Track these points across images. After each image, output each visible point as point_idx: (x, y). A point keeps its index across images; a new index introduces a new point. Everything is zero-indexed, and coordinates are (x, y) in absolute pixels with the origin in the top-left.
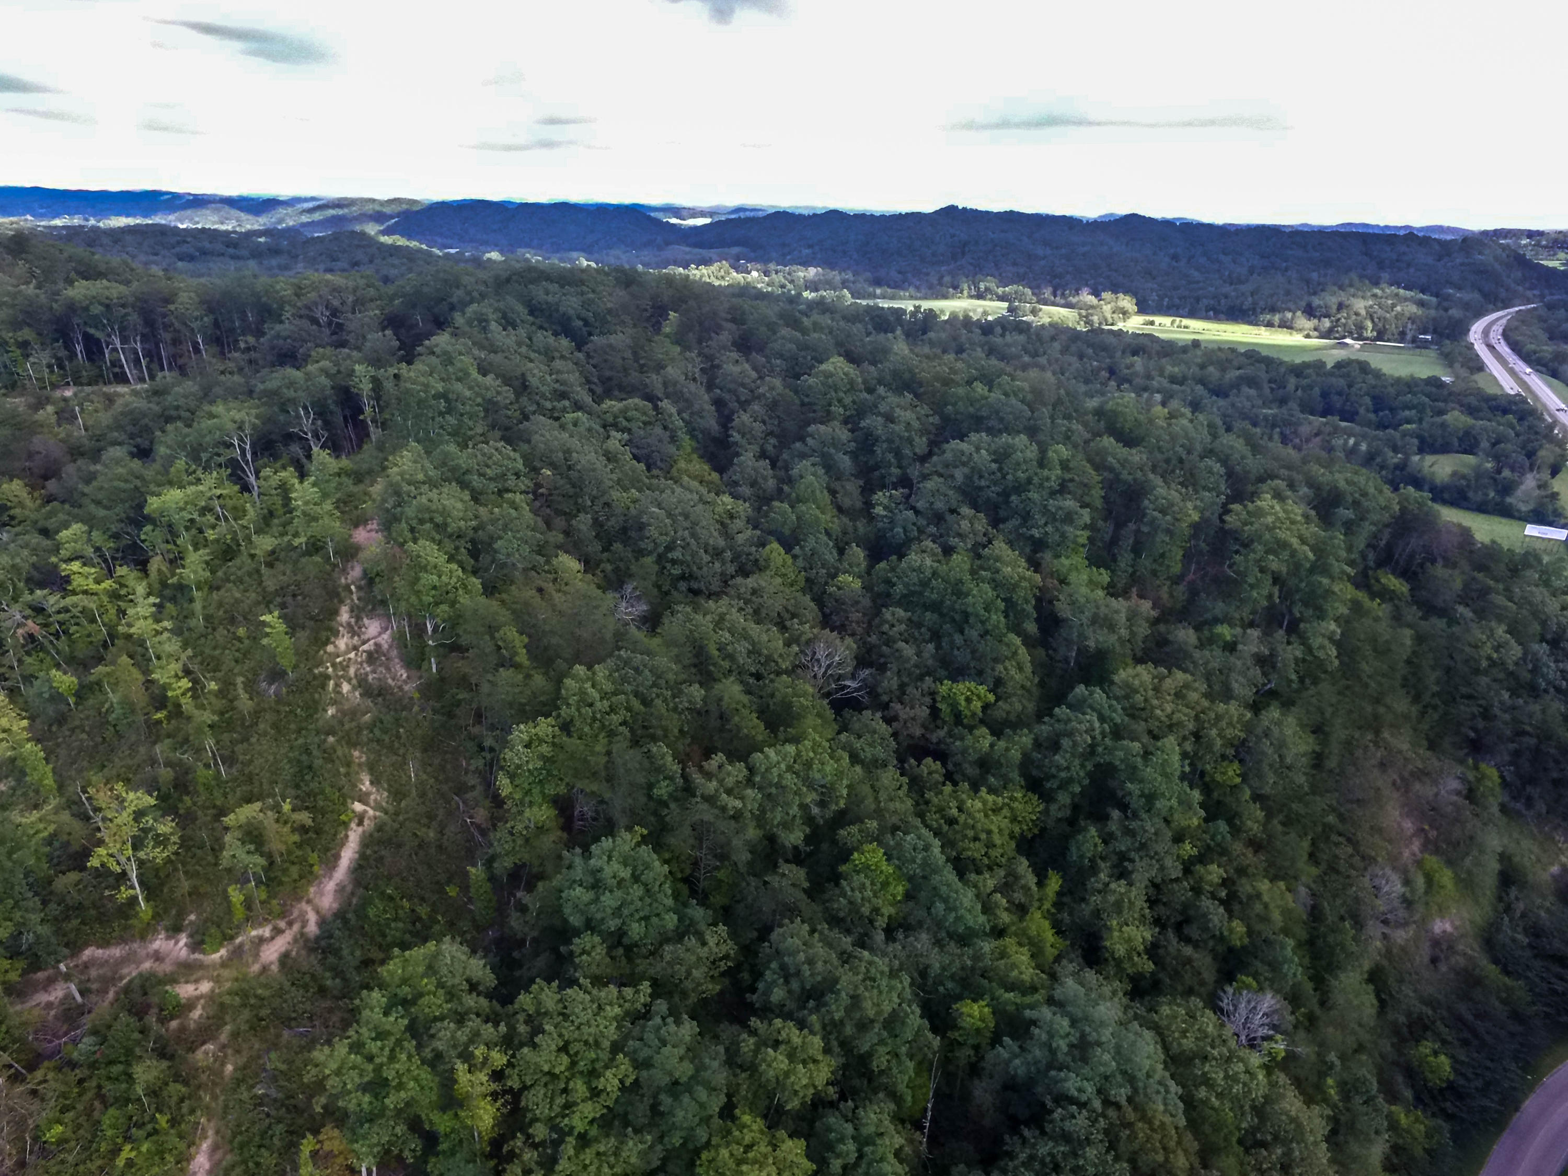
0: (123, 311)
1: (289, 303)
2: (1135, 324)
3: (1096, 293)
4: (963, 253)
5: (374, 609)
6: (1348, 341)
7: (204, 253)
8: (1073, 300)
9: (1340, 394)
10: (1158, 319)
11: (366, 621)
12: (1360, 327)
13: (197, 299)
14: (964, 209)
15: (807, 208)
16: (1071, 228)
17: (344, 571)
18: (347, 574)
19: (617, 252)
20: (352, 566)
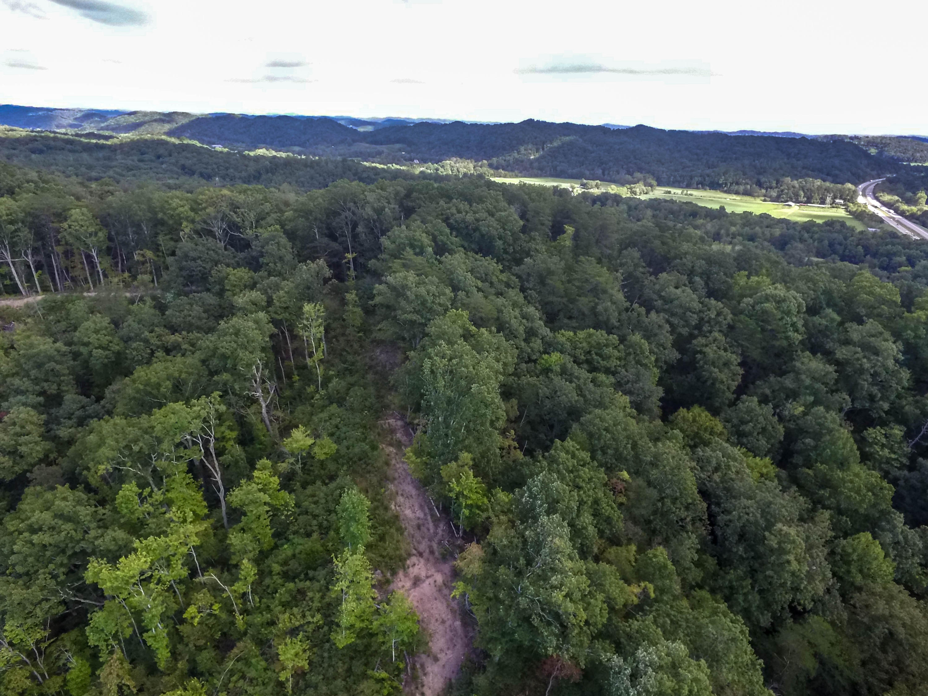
0: (13, 228)
1: (187, 219)
2: (660, 193)
6: (791, 203)
7: (49, 148)
9: (840, 244)
10: (673, 190)
12: (796, 195)
13: (90, 215)
14: (538, 121)
16: (605, 133)
17: (414, 678)
18: (423, 686)
19: (323, 147)
20: (423, 666)
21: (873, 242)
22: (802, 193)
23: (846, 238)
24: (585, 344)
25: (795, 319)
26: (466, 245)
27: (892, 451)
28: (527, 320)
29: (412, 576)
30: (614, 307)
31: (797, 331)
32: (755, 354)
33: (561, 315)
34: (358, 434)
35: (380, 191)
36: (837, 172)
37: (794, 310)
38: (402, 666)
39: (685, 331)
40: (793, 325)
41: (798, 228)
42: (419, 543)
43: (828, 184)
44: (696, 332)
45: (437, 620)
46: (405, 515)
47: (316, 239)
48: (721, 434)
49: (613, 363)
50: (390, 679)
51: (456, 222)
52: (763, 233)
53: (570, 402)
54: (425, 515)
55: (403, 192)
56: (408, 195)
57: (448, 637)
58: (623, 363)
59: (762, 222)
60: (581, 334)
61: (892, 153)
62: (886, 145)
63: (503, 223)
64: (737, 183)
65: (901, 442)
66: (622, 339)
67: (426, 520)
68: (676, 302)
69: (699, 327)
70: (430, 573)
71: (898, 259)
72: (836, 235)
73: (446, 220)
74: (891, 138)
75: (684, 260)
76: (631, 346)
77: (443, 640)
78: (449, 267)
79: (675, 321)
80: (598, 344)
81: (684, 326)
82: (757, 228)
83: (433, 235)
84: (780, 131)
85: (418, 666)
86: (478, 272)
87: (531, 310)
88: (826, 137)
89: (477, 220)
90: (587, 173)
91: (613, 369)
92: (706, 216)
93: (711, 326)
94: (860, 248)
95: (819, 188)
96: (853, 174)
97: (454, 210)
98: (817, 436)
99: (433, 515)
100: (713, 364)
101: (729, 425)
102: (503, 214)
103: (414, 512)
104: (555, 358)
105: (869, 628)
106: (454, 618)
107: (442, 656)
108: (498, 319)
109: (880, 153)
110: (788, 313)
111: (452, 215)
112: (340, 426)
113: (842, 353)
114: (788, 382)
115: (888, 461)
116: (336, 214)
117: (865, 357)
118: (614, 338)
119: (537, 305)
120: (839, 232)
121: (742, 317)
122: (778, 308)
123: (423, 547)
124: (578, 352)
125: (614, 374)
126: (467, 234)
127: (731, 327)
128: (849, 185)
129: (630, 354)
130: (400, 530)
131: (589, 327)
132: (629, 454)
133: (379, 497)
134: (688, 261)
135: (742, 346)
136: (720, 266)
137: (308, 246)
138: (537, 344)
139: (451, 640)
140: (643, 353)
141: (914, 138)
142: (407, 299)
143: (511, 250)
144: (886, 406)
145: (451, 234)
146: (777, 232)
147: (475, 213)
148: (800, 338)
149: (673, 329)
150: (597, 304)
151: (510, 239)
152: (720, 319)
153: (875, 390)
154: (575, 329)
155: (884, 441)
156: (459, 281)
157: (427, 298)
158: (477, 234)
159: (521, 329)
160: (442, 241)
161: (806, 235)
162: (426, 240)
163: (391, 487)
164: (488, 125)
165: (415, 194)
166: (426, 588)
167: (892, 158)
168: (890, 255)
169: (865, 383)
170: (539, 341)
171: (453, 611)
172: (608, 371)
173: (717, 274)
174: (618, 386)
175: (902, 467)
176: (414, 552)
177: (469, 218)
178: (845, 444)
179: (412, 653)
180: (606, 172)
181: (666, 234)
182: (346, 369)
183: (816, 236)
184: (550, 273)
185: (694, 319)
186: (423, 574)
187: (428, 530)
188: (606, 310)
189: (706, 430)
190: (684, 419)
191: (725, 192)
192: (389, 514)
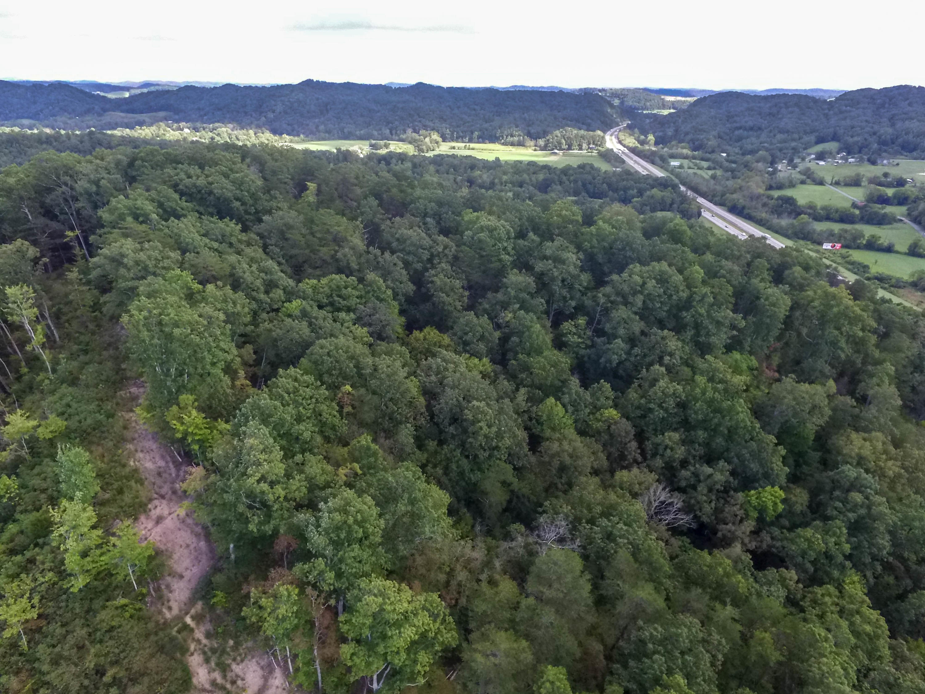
2: (444, 148)
3: (415, 131)
4: (327, 111)
5: (237, 645)
6: (556, 151)
8: (404, 137)
9: (590, 184)
10: (456, 145)
11: (237, 669)
12: (560, 143)
14: (318, 82)
15: (208, 83)
16: (387, 92)
17: (160, 597)
18: (169, 601)
19: (64, 119)
20: (168, 586)
21: (614, 179)
22: (563, 141)
23: (594, 179)
24: (326, 289)
25: (505, 244)
26: (201, 209)
27: (580, 337)
28: (266, 273)
29: (154, 517)
30: (351, 252)
31: (508, 254)
32: (476, 277)
33: (306, 266)
34: (93, 407)
35: (98, 161)
36: (589, 121)
37: (503, 236)
38: (144, 591)
39: (419, 266)
40: (505, 249)
41: (558, 172)
42: (160, 487)
43: (582, 132)
44: (429, 266)
45: (181, 546)
46: (145, 468)
47: (29, 221)
48: (449, 346)
49: (353, 301)
50: (132, 604)
51: (186, 187)
52: (530, 179)
53: (301, 337)
54: (167, 462)
55: (125, 160)
56: (131, 164)
57: (192, 557)
58: (364, 300)
59: (529, 170)
60: (324, 281)
61: (630, 102)
62: (625, 96)
63: (239, 184)
64: (512, 136)
65: (586, 329)
66: (361, 280)
67: (168, 467)
68: (408, 242)
69: (430, 260)
70: (173, 510)
71: (631, 192)
72: (586, 176)
73: (175, 187)
74: (629, 90)
75: (418, 204)
76: (370, 285)
77: (188, 561)
78: (176, 231)
79: (410, 258)
80: (338, 287)
81: (418, 262)
82: (525, 176)
83: (159, 202)
84: (545, 85)
85: (163, 587)
86: (214, 234)
87: (270, 264)
88: (581, 90)
89: (211, 184)
90: (375, 133)
91: (354, 307)
92: (484, 167)
93: (440, 259)
94: (605, 185)
95: (576, 136)
96: (602, 122)
97: (183, 176)
98: (520, 334)
99: (175, 462)
100: (442, 290)
101: (455, 338)
102: (238, 175)
103: (154, 463)
104: (295, 305)
105: (549, 463)
106: (199, 540)
107: (187, 574)
108: (232, 275)
109: (622, 103)
110: (500, 240)
111: (181, 180)
112: (71, 403)
113: (540, 266)
114: (500, 296)
115: (578, 345)
116: (49, 190)
117: (555, 267)
118: (353, 279)
119: (281, 259)
120: (589, 173)
121: (463, 248)
122: (491, 237)
123: (165, 489)
124: (320, 296)
125: (354, 311)
126: (202, 198)
127: (456, 258)
128: (599, 132)
129: (368, 292)
130: (140, 482)
131: (332, 273)
132: (351, 371)
133: (116, 458)
134: (420, 204)
135: (464, 272)
136: (450, 206)
137: (20, 228)
138: (278, 294)
139: (196, 558)
140: (379, 289)
141: (646, 90)
142: (125, 266)
143: (253, 210)
144: (573, 303)
145: (180, 199)
146: (541, 177)
147: (207, 176)
148: (511, 259)
149: (407, 265)
150: (336, 252)
151: (248, 199)
152: (446, 251)
153: (565, 292)
154: (318, 278)
155: (574, 330)
156: (187, 244)
157: (148, 262)
158: (212, 198)
159: (258, 283)
160: (171, 207)
161: (564, 178)
162: (149, 207)
163: (130, 446)
164: (264, 87)
165: (138, 163)
166: (169, 523)
167: (631, 107)
168: (625, 189)
169: (556, 287)
170: (281, 292)
171: (197, 535)
172: (349, 310)
173: (447, 213)
174: (358, 321)
175: (587, 347)
176: (156, 496)
177: (201, 182)
178: (537, 336)
179: (155, 579)
180: (394, 132)
181: (403, 183)
182: (82, 350)
183: (572, 178)
184: (290, 227)
185: (426, 255)
186: (166, 512)
187: (170, 474)
188: (345, 256)
189: (435, 344)
190: (417, 340)
191: (503, 144)
192: (127, 470)
